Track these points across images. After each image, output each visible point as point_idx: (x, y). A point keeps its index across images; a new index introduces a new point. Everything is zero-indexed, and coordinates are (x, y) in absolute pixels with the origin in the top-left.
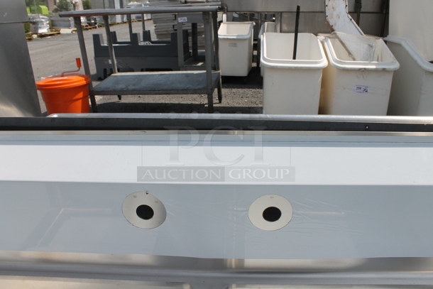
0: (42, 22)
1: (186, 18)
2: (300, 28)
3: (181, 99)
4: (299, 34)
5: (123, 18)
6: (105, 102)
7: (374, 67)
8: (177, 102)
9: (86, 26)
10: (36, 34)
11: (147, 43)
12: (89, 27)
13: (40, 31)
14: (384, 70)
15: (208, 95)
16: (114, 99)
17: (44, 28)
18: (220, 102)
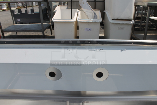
0: (4, 5)
1: (43, 4)
2: (72, 8)
3: (39, 34)
4: (72, 10)
5: (36, 4)
6: (12, 35)
7: (92, 21)
8: (36, 35)
9: (22, 7)
10: (2, 9)
11: (32, 13)
12: (23, 7)
13: (3, 8)
14: (95, 22)
15: (43, 32)
16: (15, 34)
17: (4, 7)
18: (52, 35)
